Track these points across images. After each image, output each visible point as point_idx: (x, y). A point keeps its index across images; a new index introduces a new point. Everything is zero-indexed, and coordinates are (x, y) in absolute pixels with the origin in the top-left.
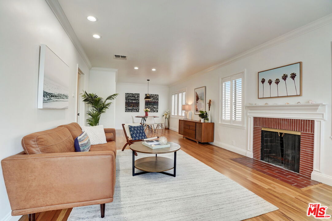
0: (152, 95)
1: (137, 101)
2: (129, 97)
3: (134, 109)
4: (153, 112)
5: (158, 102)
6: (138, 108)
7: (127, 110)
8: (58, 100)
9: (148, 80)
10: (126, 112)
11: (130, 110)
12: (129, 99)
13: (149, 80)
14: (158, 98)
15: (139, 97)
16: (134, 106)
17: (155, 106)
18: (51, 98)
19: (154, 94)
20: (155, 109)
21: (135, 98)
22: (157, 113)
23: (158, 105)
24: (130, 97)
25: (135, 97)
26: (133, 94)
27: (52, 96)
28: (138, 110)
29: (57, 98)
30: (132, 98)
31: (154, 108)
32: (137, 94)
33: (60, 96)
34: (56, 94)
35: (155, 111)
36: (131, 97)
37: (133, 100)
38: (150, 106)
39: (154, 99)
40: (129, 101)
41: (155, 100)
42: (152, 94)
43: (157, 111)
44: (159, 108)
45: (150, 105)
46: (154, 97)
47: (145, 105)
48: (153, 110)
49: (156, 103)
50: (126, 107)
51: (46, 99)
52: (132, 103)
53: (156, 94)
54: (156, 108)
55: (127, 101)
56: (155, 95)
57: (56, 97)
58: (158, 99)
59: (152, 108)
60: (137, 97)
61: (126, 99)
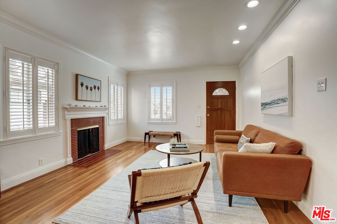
8: (271, 106)
18: (266, 106)
27: (266, 105)
29: (271, 105)
33: (274, 102)
34: (269, 102)
51: (263, 107)
57: (269, 104)
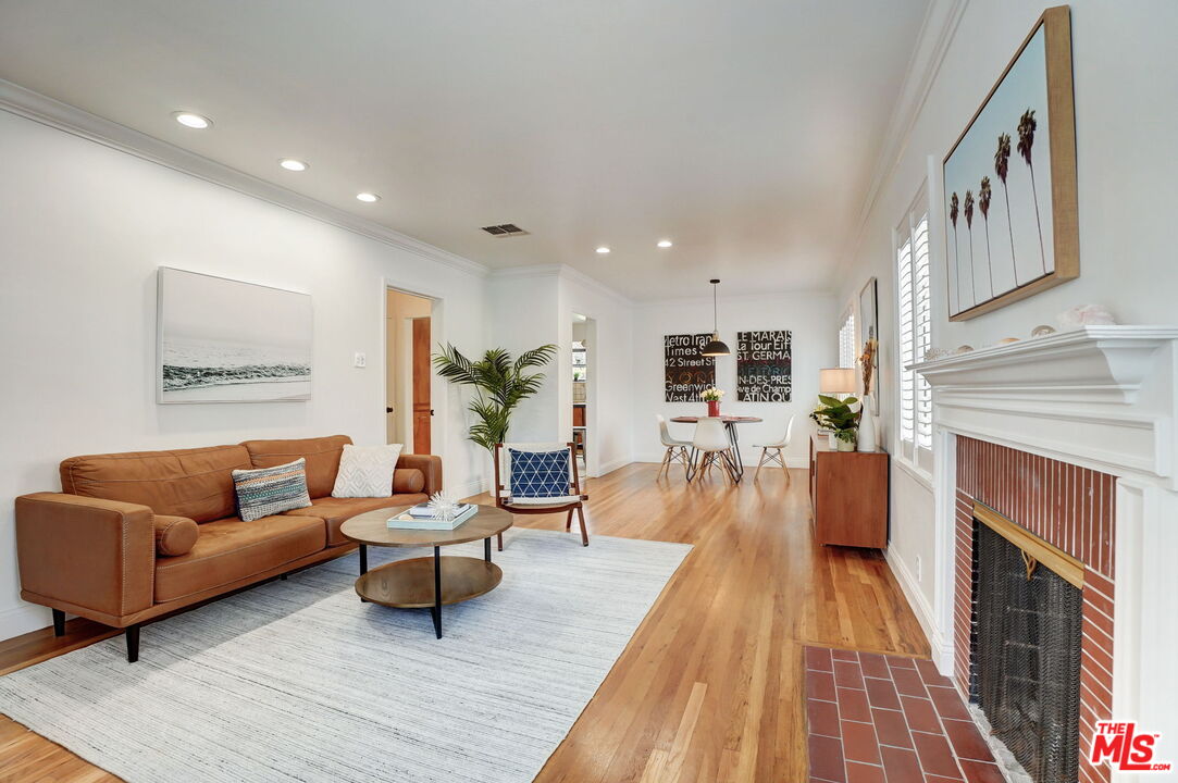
0: (762, 333)
1: (705, 362)
2: (676, 347)
3: (696, 393)
4: (770, 400)
5: (788, 361)
6: (709, 387)
7: (672, 395)
9: (712, 281)
10: (667, 400)
11: (682, 393)
12: (676, 357)
13: (718, 281)
14: (789, 346)
16: (694, 381)
17: (777, 379)
19: (772, 329)
20: (776, 391)
21: (698, 350)
22: (786, 403)
23: (789, 373)
24: (679, 347)
25: (698, 347)
26: (690, 338)
30: (688, 352)
31: (774, 384)
32: (705, 335)
35: (777, 398)
36: (685, 347)
37: (691, 357)
38: (758, 379)
39: (771, 349)
40: (677, 363)
41: (777, 351)
42: (765, 329)
43: (787, 398)
44: (792, 383)
45: (754, 373)
46: (772, 341)
47: (739, 374)
48: (771, 394)
49: (784, 366)
50: (667, 385)
52: (689, 368)
53: (780, 329)
54: (779, 385)
55: (670, 363)
56: (777, 333)
58: (789, 351)
59: (766, 385)
61: (666, 357)
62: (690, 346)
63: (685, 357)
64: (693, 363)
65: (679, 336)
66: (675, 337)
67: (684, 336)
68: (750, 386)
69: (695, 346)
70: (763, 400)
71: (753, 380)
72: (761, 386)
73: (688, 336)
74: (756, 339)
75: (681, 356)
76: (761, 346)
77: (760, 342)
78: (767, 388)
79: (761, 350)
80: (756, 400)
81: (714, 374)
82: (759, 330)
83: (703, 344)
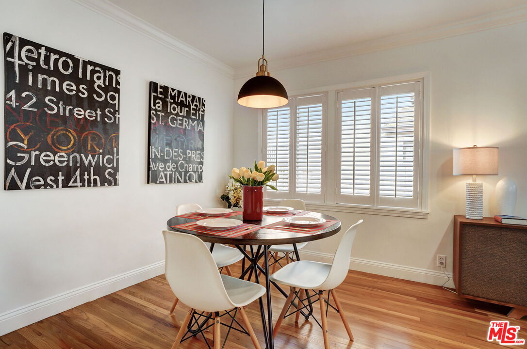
0: (179, 92)
1: (104, 115)
2: (37, 70)
3: (84, 169)
4: (185, 182)
5: (202, 135)
6: (110, 161)
11: (54, 170)
14: (203, 116)
15: (117, 91)
16: (81, 147)
17: (192, 154)
19: (189, 91)
20: (191, 169)
21: (91, 90)
22: (200, 185)
23: (202, 148)
25: (89, 84)
26: (76, 61)
28: (114, 175)
32: (105, 68)
35: (190, 178)
36: (62, 78)
37: (74, 101)
39: (187, 115)
40: (40, 104)
41: (192, 120)
42: (183, 90)
43: (200, 178)
46: (189, 107)
48: (186, 173)
49: (197, 138)
52: (71, 121)
53: (197, 94)
54: (194, 162)
56: (194, 97)
58: (203, 121)
59: (181, 160)
60: (106, 89)
62: (73, 77)
63: (61, 97)
64: (80, 113)
65: (49, 50)
66: (38, 46)
67: (62, 54)
68: (165, 162)
69: (83, 81)
70: (179, 182)
71: (168, 155)
72: (176, 162)
73: (71, 57)
74: (173, 98)
75: (53, 92)
76: (178, 109)
77: (177, 104)
78: (182, 165)
79: (177, 115)
80: (171, 182)
81: (117, 137)
82: (178, 87)
83: (100, 82)
